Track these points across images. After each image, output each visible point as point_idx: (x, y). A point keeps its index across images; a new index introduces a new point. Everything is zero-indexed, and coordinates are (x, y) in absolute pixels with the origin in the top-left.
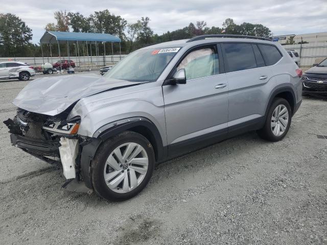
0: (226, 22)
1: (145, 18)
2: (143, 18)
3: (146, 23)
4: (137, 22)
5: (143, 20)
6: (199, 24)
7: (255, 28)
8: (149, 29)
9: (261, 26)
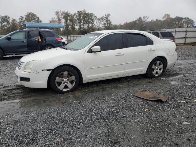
0: (165, 16)
1: (107, 14)
2: (106, 14)
3: (108, 17)
4: (102, 17)
5: (106, 15)
6: (144, 18)
7: (184, 20)
8: (109, 21)
9: (188, 18)
